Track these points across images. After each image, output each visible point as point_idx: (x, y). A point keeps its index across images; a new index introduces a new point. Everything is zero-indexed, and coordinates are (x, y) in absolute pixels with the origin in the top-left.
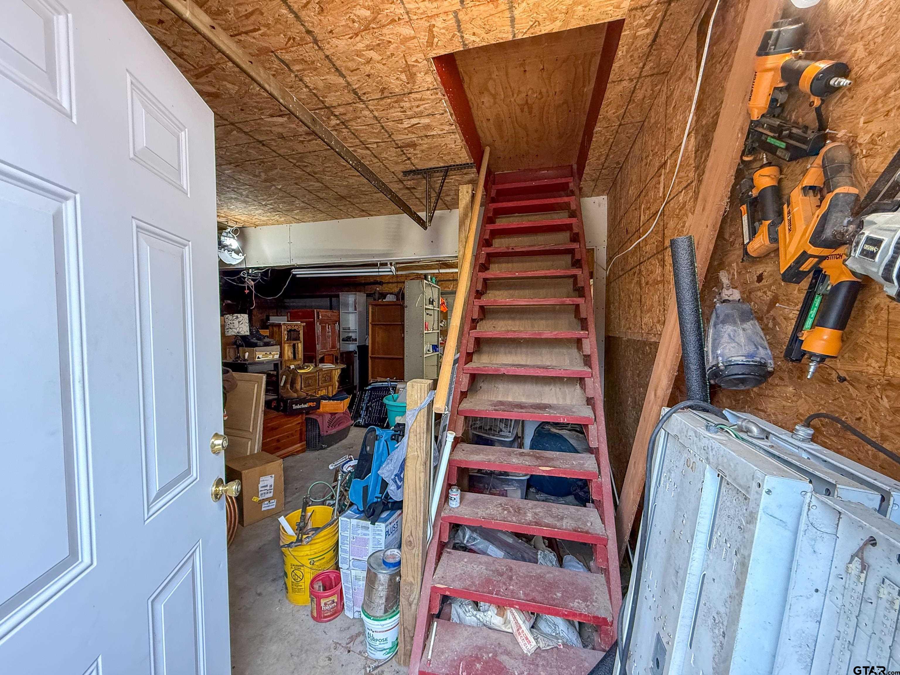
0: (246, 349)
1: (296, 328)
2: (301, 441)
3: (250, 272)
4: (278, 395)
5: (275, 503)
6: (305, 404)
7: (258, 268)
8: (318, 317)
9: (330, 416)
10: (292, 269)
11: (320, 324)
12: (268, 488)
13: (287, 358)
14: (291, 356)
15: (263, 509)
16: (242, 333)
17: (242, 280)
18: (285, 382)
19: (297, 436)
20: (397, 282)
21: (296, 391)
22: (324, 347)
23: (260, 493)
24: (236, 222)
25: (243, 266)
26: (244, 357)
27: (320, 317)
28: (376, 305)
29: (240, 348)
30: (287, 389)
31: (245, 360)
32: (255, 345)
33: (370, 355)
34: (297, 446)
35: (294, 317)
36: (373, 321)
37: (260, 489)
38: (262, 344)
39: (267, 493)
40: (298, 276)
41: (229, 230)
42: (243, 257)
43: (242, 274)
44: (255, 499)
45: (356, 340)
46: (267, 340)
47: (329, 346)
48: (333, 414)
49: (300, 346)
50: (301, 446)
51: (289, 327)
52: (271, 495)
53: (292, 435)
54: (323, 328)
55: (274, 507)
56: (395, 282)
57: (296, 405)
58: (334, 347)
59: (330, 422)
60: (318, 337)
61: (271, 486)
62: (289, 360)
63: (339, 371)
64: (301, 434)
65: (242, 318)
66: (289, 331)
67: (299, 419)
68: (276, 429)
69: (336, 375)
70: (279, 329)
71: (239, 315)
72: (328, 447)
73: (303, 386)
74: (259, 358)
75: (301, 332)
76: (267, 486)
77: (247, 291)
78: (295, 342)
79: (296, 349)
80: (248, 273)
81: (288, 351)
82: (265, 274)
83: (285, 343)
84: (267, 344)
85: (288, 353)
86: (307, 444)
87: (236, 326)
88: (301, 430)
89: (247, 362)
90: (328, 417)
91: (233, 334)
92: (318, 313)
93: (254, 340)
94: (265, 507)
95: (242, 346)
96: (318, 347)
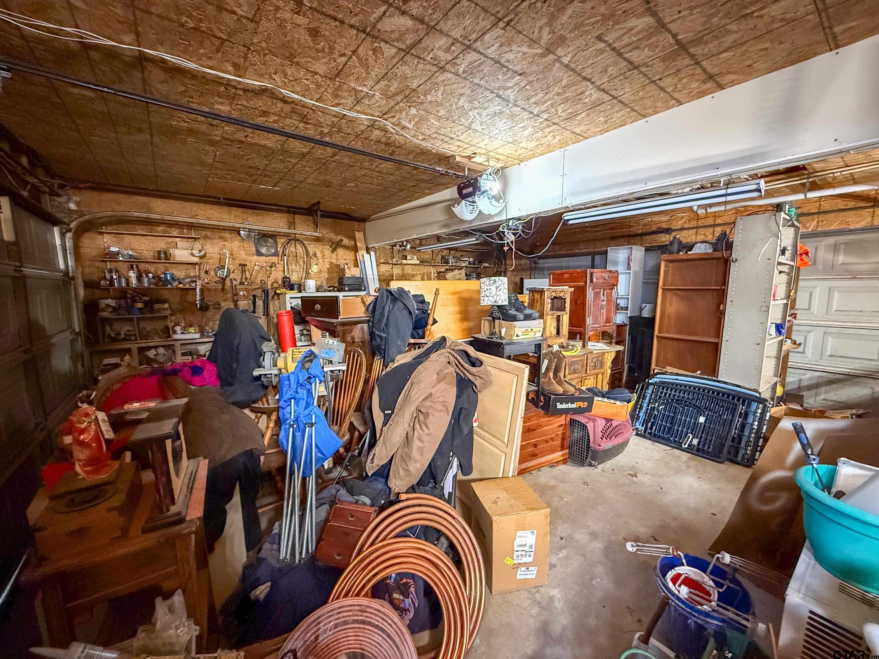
0: (504, 322)
1: (562, 295)
2: (562, 448)
3: (510, 224)
4: (538, 386)
5: (535, 572)
6: (572, 403)
7: (519, 219)
8: (592, 281)
9: (604, 422)
10: (564, 213)
11: (593, 289)
12: (527, 549)
13: (548, 335)
14: (554, 332)
15: (519, 577)
16: (500, 303)
17: (501, 236)
18: (548, 369)
19: (558, 442)
20: (697, 228)
21: (560, 383)
22: (595, 322)
23: (516, 553)
24: (498, 159)
25: (503, 218)
26: (500, 332)
27: (595, 280)
28: (672, 261)
29: (497, 321)
30: (550, 378)
31: (501, 338)
32: (514, 319)
33: (656, 333)
34: (558, 455)
35: (558, 280)
36: (664, 285)
37: (516, 548)
38: (522, 317)
39: (526, 555)
40: (570, 222)
41: (490, 170)
42: (504, 204)
43: (501, 229)
44: (509, 562)
45: (626, 308)
46: (528, 311)
47: (602, 319)
48: (608, 420)
49: (565, 319)
50: (563, 455)
51: (554, 294)
52: (530, 559)
53: (552, 439)
54: (597, 295)
55: (533, 577)
56: (693, 228)
57: (562, 403)
58: (608, 321)
59: (604, 432)
60: (590, 308)
61: (531, 547)
62: (551, 337)
63: (613, 355)
64: (563, 439)
65: (500, 282)
66: (554, 299)
67: (562, 420)
68: (534, 430)
69: (610, 358)
70: (541, 296)
71: (497, 278)
72: (598, 464)
73: (567, 373)
74: (517, 336)
75: (568, 301)
76: (525, 545)
77: (506, 248)
78: (559, 313)
79: (561, 323)
80: (508, 226)
81: (551, 325)
82: (528, 224)
83: (547, 315)
84: (528, 317)
85: (551, 328)
86: (570, 454)
87: (494, 293)
88: (563, 434)
89: (503, 342)
90: (601, 423)
91: (490, 303)
92: (592, 275)
93: (513, 312)
94: (521, 575)
95: (499, 319)
96: (589, 321)
